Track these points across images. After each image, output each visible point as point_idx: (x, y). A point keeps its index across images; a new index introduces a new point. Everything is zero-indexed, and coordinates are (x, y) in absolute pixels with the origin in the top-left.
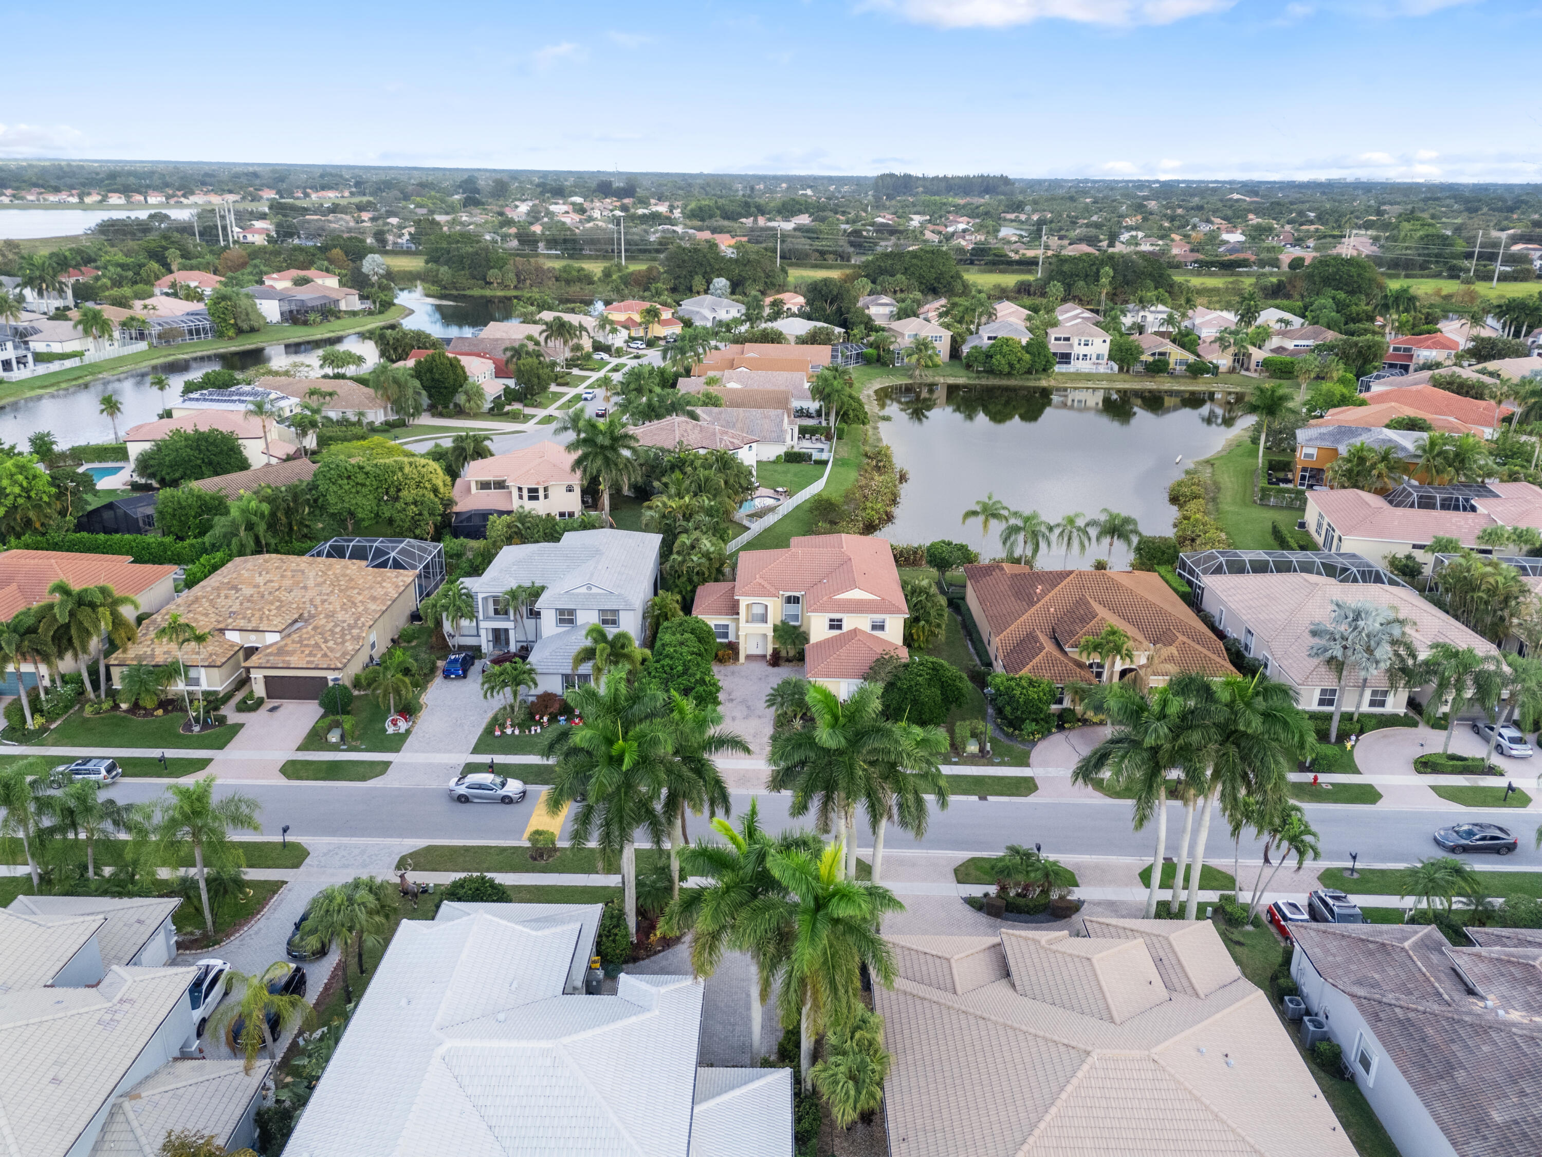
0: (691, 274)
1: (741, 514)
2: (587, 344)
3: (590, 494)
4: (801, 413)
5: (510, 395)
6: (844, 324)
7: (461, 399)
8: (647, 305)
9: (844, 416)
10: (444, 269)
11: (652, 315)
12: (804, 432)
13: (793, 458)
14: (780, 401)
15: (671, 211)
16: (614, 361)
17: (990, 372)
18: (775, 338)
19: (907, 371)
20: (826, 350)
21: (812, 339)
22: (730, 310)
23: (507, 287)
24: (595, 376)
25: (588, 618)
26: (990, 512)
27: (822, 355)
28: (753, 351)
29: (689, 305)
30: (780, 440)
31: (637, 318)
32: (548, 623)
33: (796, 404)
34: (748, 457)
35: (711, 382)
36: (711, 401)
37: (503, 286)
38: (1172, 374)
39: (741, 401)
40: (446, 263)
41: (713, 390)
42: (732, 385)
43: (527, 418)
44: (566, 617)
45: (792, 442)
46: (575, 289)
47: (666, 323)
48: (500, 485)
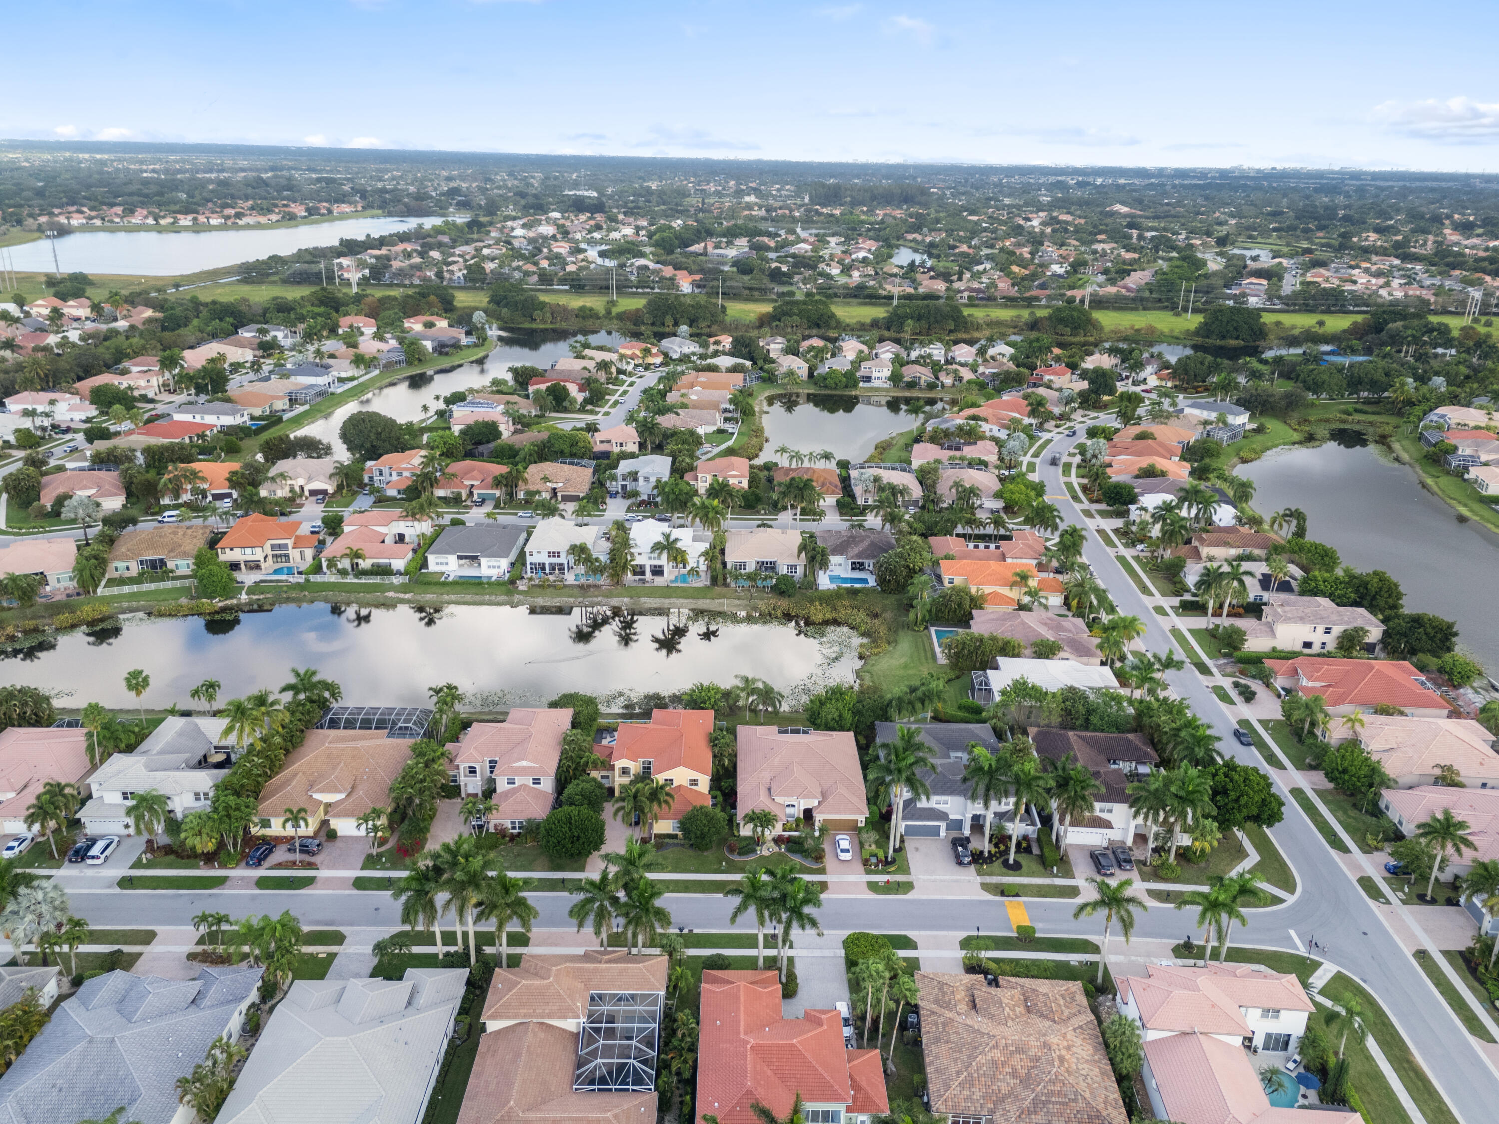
0: (664, 314)
1: (698, 453)
2: (613, 369)
3: (642, 446)
4: (726, 410)
5: (586, 401)
6: (752, 359)
7: (566, 403)
8: (644, 345)
9: (744, 412)
10: (505, 310)
11: (647, 351)
12: (726, 420)
13: (720, 431)
14: (714, 406)
15: (637, 234)
16: (629, 380)
17: (826, 387)
18: (713, 369)
19: (784, 385)
20: (740, 376)
21: (734, 369)
22: (691, 347)
23: (545, 322)
24: (621, 389)
25: (653, 480)
26: (783, 450)
27: (737, 379)
28: (703, 377)
29: (665, 343)
30: (714, 423)
31: (638, 352)
32: (641, 480)
33: (723, 406)
34: (701, 431)
35: (683, 395)
36: (684, 406)
37: (543, 321)
38: (921, 389)
39: (698, 406)
40: (506, 306)
41: (684, 400)
42: (694, 397)
43: (597, 413)
44: (646, 479)
45: (720, 423)
46: (589, 323)
47: (655, 355)
48: (609, 441)
